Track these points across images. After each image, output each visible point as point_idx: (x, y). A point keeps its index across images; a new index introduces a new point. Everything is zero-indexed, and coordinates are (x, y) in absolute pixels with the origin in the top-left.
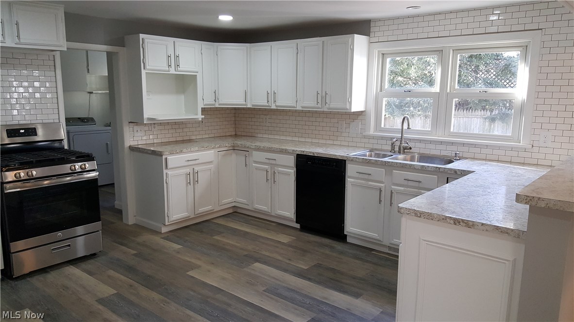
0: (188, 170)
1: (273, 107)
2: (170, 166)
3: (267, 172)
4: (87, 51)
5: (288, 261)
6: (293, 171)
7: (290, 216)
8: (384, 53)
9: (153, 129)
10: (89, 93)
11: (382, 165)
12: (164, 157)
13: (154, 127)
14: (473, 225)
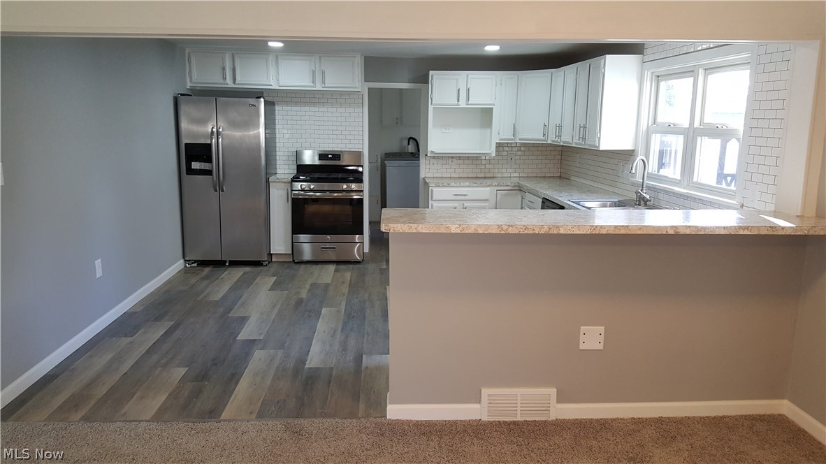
0: (455, 205)
2: (434, 198)
8: (658, 75)
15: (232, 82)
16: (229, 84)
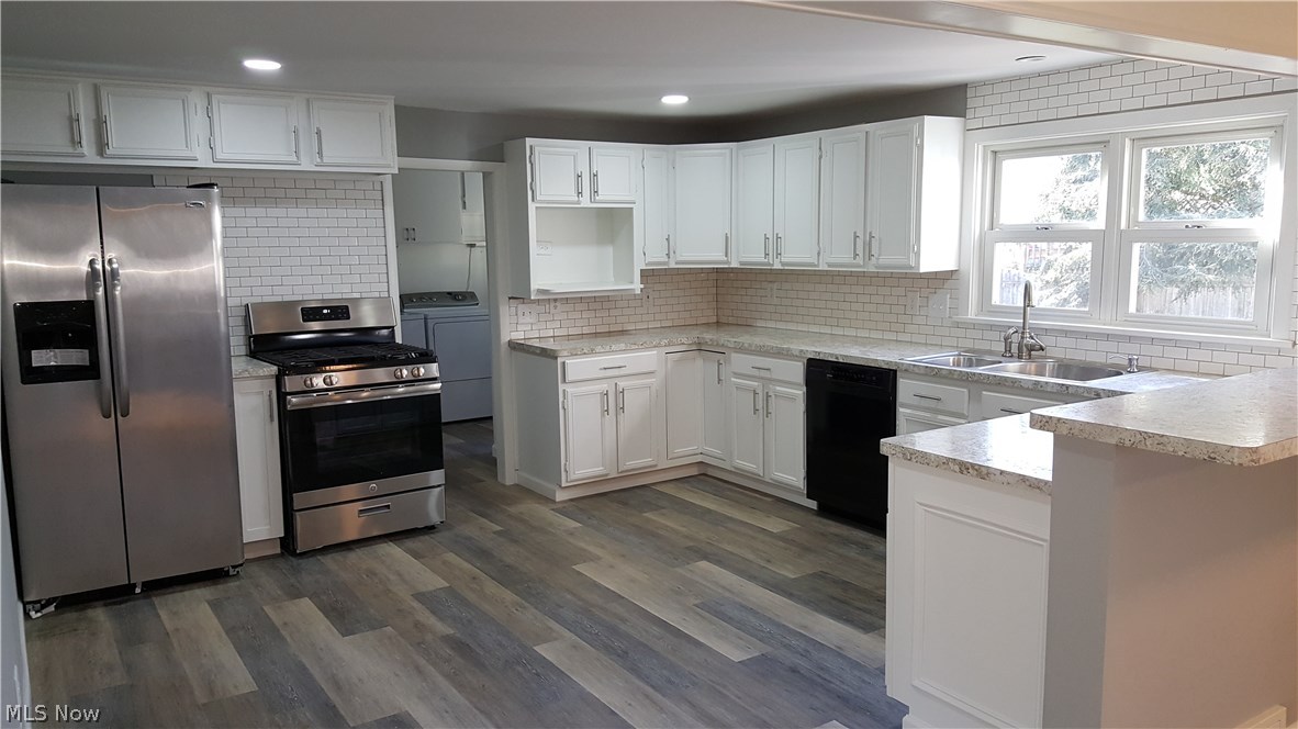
0: (604, 386)
1: (777, 266)
2: (569, 377)
3: (755, 393)
4: (463, 174)
5: (763, 563)
6: (801, 392)
7: (796, 484)
8: (996, 150)
9: (552, 311)
10: (469, 245)
11: (962, 380)
12: (560, 360)
13: (555, 307)
14: (988, 474)
15: (94, 150)
16: (88, 155)
